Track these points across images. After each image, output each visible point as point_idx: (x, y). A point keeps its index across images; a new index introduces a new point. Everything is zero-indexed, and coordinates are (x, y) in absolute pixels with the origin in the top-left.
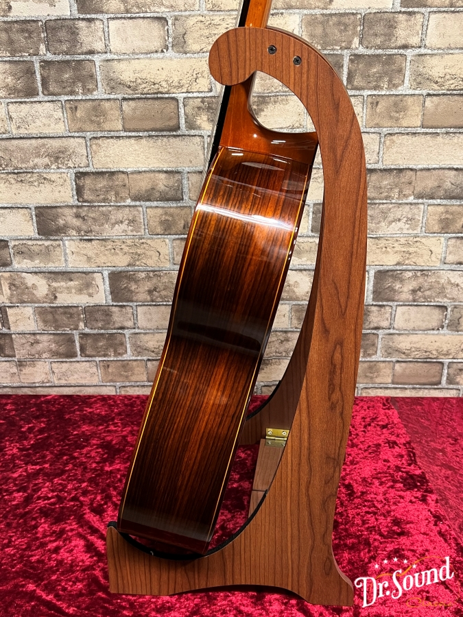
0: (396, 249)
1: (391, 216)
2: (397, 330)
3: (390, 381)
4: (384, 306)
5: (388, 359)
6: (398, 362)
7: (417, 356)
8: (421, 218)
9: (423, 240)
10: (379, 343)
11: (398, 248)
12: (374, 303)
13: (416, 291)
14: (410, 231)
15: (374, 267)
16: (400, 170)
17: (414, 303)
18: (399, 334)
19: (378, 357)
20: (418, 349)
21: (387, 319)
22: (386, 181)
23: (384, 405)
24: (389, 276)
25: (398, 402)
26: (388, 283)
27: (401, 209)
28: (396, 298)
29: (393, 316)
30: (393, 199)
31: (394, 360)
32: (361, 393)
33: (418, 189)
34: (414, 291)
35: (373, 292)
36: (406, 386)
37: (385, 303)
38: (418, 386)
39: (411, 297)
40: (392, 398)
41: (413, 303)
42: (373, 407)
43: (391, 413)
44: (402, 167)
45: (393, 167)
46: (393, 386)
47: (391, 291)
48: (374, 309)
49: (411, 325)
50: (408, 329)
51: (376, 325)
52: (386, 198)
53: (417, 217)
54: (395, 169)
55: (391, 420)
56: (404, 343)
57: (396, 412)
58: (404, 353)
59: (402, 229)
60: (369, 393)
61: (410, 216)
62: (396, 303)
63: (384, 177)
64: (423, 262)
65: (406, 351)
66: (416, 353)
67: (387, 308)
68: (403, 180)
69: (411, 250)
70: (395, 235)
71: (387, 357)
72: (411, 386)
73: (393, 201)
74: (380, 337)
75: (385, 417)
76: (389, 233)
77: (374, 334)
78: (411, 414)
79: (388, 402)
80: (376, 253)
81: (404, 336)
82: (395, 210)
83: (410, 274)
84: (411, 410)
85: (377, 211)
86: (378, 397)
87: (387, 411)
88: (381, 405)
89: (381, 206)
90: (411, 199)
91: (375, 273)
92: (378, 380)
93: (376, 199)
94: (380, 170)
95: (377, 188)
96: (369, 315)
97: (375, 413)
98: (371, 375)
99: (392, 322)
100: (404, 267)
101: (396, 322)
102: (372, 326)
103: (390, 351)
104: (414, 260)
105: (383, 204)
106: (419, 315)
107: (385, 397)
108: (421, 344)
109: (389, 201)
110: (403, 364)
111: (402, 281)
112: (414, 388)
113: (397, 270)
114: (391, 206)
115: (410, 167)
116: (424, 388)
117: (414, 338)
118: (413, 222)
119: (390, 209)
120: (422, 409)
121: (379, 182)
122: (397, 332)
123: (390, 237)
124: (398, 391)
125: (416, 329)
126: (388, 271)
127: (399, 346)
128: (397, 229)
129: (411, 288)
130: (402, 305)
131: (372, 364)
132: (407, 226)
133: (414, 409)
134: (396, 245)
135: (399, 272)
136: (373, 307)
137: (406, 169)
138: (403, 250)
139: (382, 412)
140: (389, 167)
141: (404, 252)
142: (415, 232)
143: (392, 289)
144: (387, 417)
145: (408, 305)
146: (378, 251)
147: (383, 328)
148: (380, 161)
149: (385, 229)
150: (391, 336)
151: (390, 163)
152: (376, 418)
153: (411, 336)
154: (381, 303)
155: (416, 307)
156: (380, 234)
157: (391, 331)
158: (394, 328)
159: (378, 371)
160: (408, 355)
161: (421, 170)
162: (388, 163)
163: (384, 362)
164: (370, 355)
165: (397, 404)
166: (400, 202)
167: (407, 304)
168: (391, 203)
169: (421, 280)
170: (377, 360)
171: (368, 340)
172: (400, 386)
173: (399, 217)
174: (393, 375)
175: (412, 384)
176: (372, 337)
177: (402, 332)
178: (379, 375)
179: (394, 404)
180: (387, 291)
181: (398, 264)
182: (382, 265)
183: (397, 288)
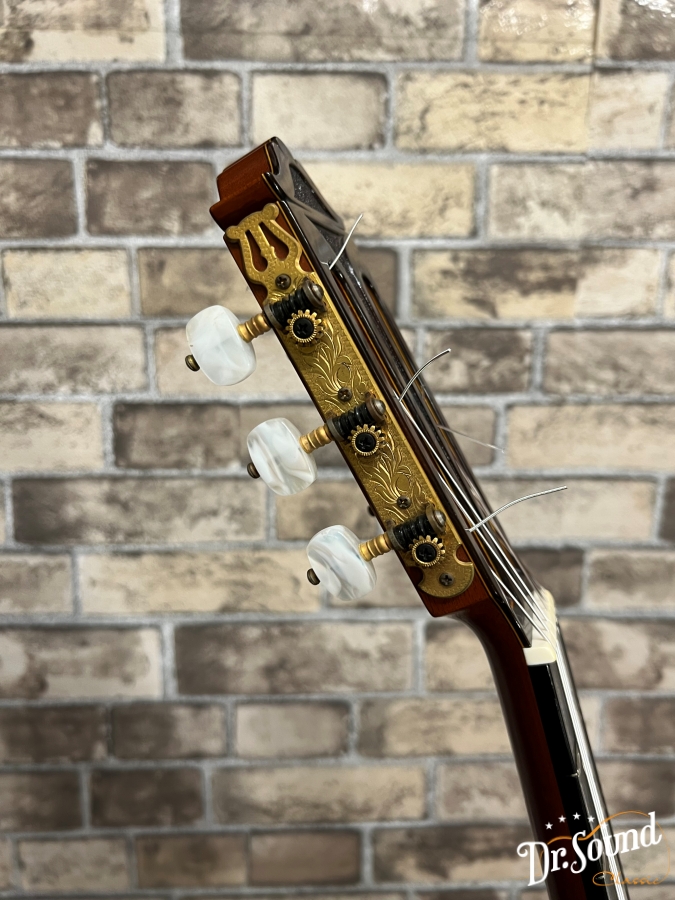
105: (172, 478)
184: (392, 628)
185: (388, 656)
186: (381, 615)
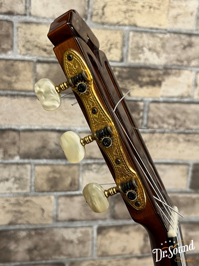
184: (83, 230)
185: (81, 242)
186: (79, 224)
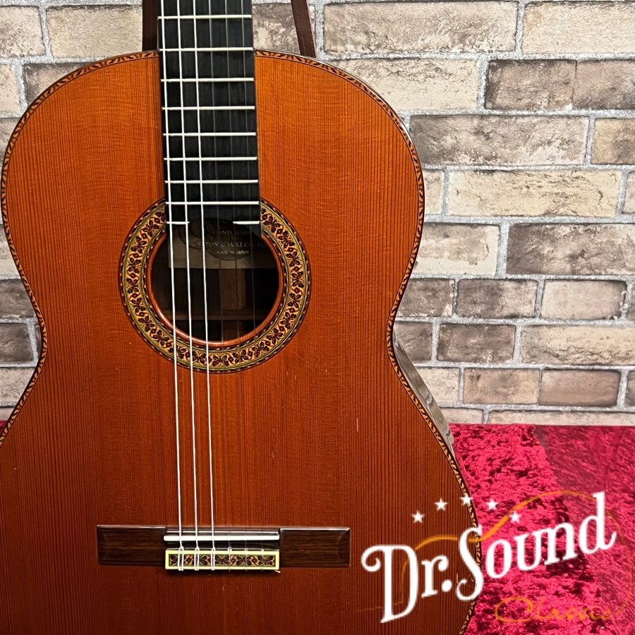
0: (543, 190)
1: (536, 137)
2: (545, 319)
3: (535, 400)
4: (525, 280)
5: (531, 366)
6: (547, 369)
7: (578, 361)
8: (584, 140)
9: (588, 176)
10: (518, 340)
11: (547, 188)
12: (510, 277)
13: (577, 258)
14: (567, 161)
15: (509, 218)
16: (551, 63)
17: (574, 277)
18: (549, 326)
19: (516, 361)
20: (580, 350)
21: (530, 302)
22: (529, 80)
23: (524, 438)
24: (534, 233)
25: (546, 433)
26: (532, 244)
27: (551, 125)
28: (545, 268)
29: (539, 298)
30: (539, 109)
31: (541, 366)
32: (489, 420)
33: (580, 93)
34: (573, 258)
35: (508, 259)
36: (561, 409)
37: (526, 276)
38: (579, 408)
39: (568, 267)
40: (537, 426)
41: (571, 277)
42: (507, 442)
43: (534, 452)
44: (553, 57)
45: (538, 57)
46: (540, 408)
47: (536, 257)
48: (509, 285)
49: (567, 312)
50: (564, 318)
51: (512, 311)
52: (528, 107)
53: (578, 138)
54: (543, 60)
55: (534, 462)
56: (556, 340)
57: (542, 450)
58: (557, 356)
59: (554, 157)
60: (501, 420)
61: (566, 137)
62: (544, 277)
63: (523, 73)
64: (587, 211)
65: (561, 353)
66: (577, 356)
67: (530, 284)
68: (555, 78)
69: (569, 191)
70: (543, 167)
71: (530, 362)
72: (568, 408)
73: (539, 112)
74: (519, 330)
75: (525, 459)
76: (533, 163)
77: (508, 325)
78: (566, 454)
79: (530, 434)
80: (512, 196)
81: (557, 329)
82: (543, 125)
83: (567, 230)
84: (567, 446)
85: (513, 129)
86: (516, 425)
87: (528, 448)
88: (519, 439)
89: (520, 120)
90: (568, 109)
91: (511, 229)
92: (516, 399)
93: (513, 109)
94: (518, 61)
95: (513, 90)
96: (500, 296)
97: (509, 452)
98: (506, 390)
99: (538, 306)
100: (557, 218)
101: (544, 307)
102: (505, 312)
103: (535, 352)
104: (573, 208)
106: (581, 296)
107: (527, 426)
108: (584, 341)
109: (533, 113)
110: (555, 374)
111: (553, 241)
112: (573, 412)
113: (546, 224)
114: (535, 120)
115: (567, 56)
116: (590, 412)
117: (572, 332)
118: (572, 146)
119: (535, 125)
120: (584, 445)
121: (517, 81)
122: (546, 322)
123: (535, 170)
124: (548, 416)
125: (577, 317)
126: (531, 225)
127: (549, 346)
128: (545, 157)
129: (568, 252)
130: (553, 280)
131: (505, 373)
132: (562, 153)
133: (572, 445)
134: (544, 182)
135: (548, 226)
136: (507, 282)
137: (560, 60)
138: (556, 190)
139: (521, 449)
140: (532, 57)
141: (557, 194)
142: (575, 162)
143: (538, 254)
144: (528, 459)
145: (564, 280)
146: (514, 193)
147: (523, 317)
148: (518, 47)
149: (526, 158)
150: (536, 329)
151: (535, 51)
152: (510, 459)
153: (569, 328)
154: (519, 277)
155: (576, 283)
156: (518, 165)
157: (537, 321)
158: (541, 317)
159: (515, 384)
160: (563, 359)
161: (585, 62)
162: (530, 50)
163: (525, 369)
164: (502, 359)
165: (546, 438)
166: (551, 113)
167: (562, 277)
168: (537, 116)
169: (584, 239)
170: (513, 366)
171: (500, 335)
172: (551, 408)
173: (549, 138)
174: (540, 391)
175: (570, 405)
176: (506, 331)
177: (555, 323)
178: (517, 391)
179: (540, 438)
180: (529, 256)
181: (547, 213)
182: (522, 216)
183: (545, 252)
